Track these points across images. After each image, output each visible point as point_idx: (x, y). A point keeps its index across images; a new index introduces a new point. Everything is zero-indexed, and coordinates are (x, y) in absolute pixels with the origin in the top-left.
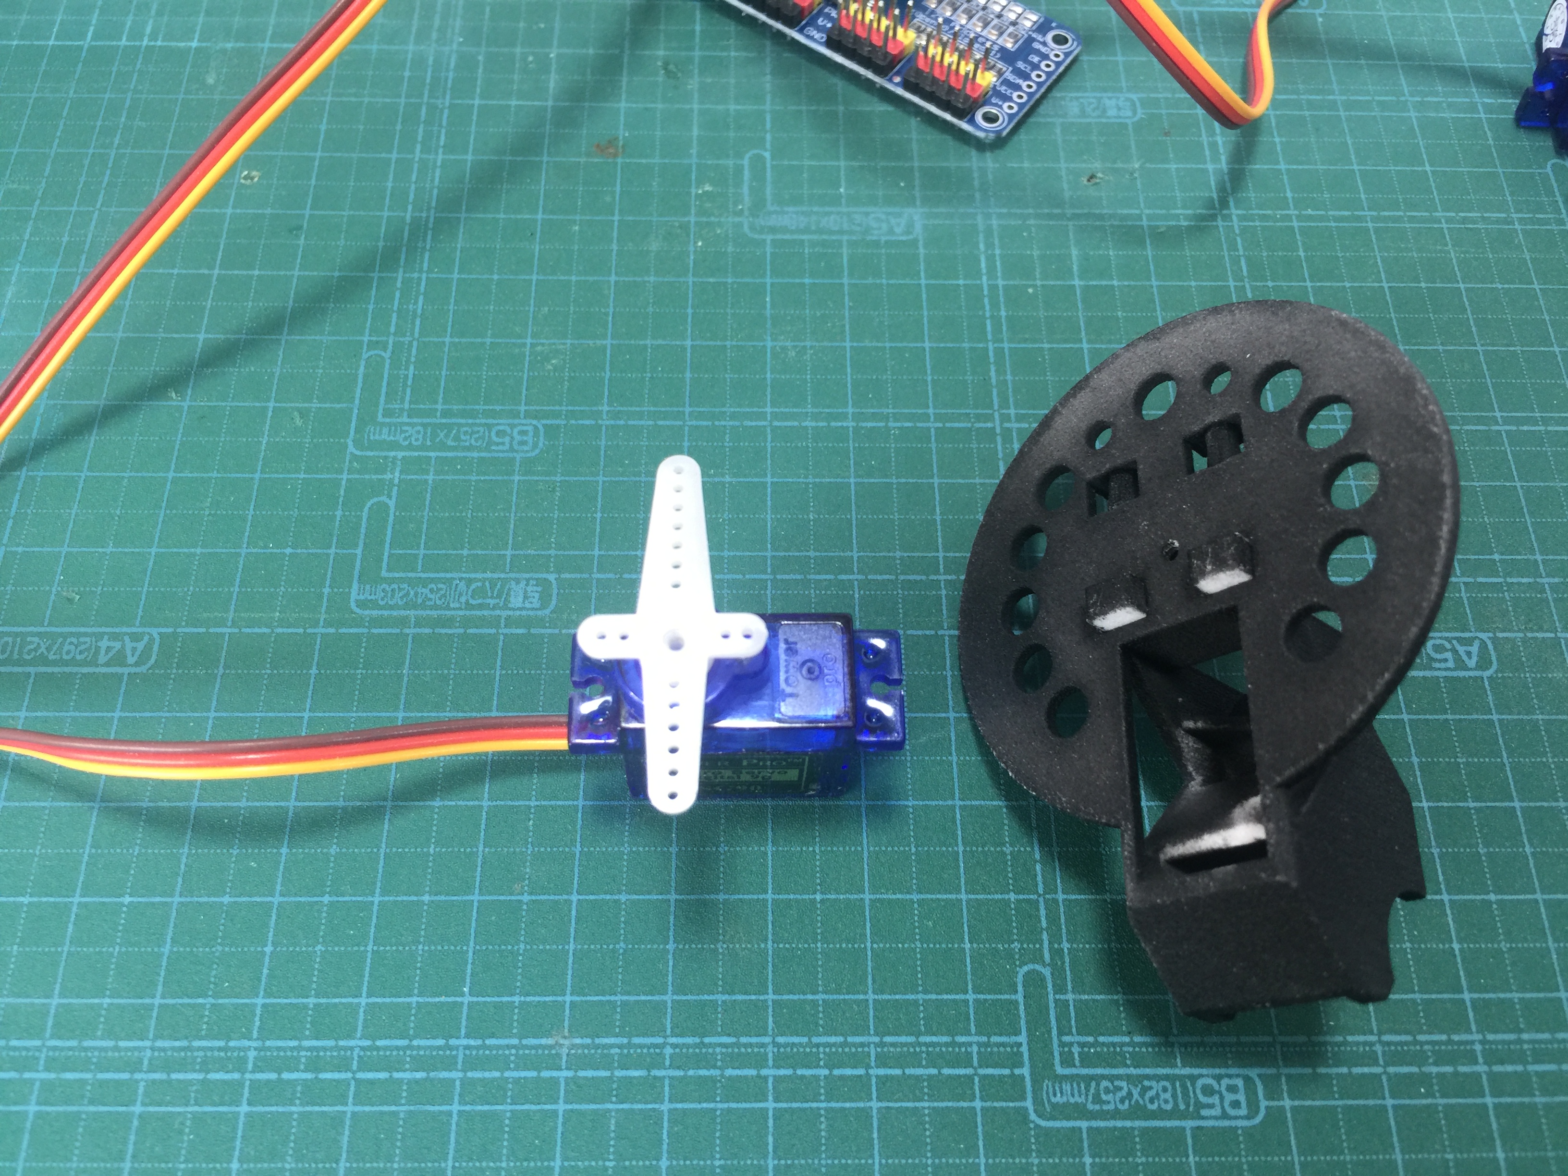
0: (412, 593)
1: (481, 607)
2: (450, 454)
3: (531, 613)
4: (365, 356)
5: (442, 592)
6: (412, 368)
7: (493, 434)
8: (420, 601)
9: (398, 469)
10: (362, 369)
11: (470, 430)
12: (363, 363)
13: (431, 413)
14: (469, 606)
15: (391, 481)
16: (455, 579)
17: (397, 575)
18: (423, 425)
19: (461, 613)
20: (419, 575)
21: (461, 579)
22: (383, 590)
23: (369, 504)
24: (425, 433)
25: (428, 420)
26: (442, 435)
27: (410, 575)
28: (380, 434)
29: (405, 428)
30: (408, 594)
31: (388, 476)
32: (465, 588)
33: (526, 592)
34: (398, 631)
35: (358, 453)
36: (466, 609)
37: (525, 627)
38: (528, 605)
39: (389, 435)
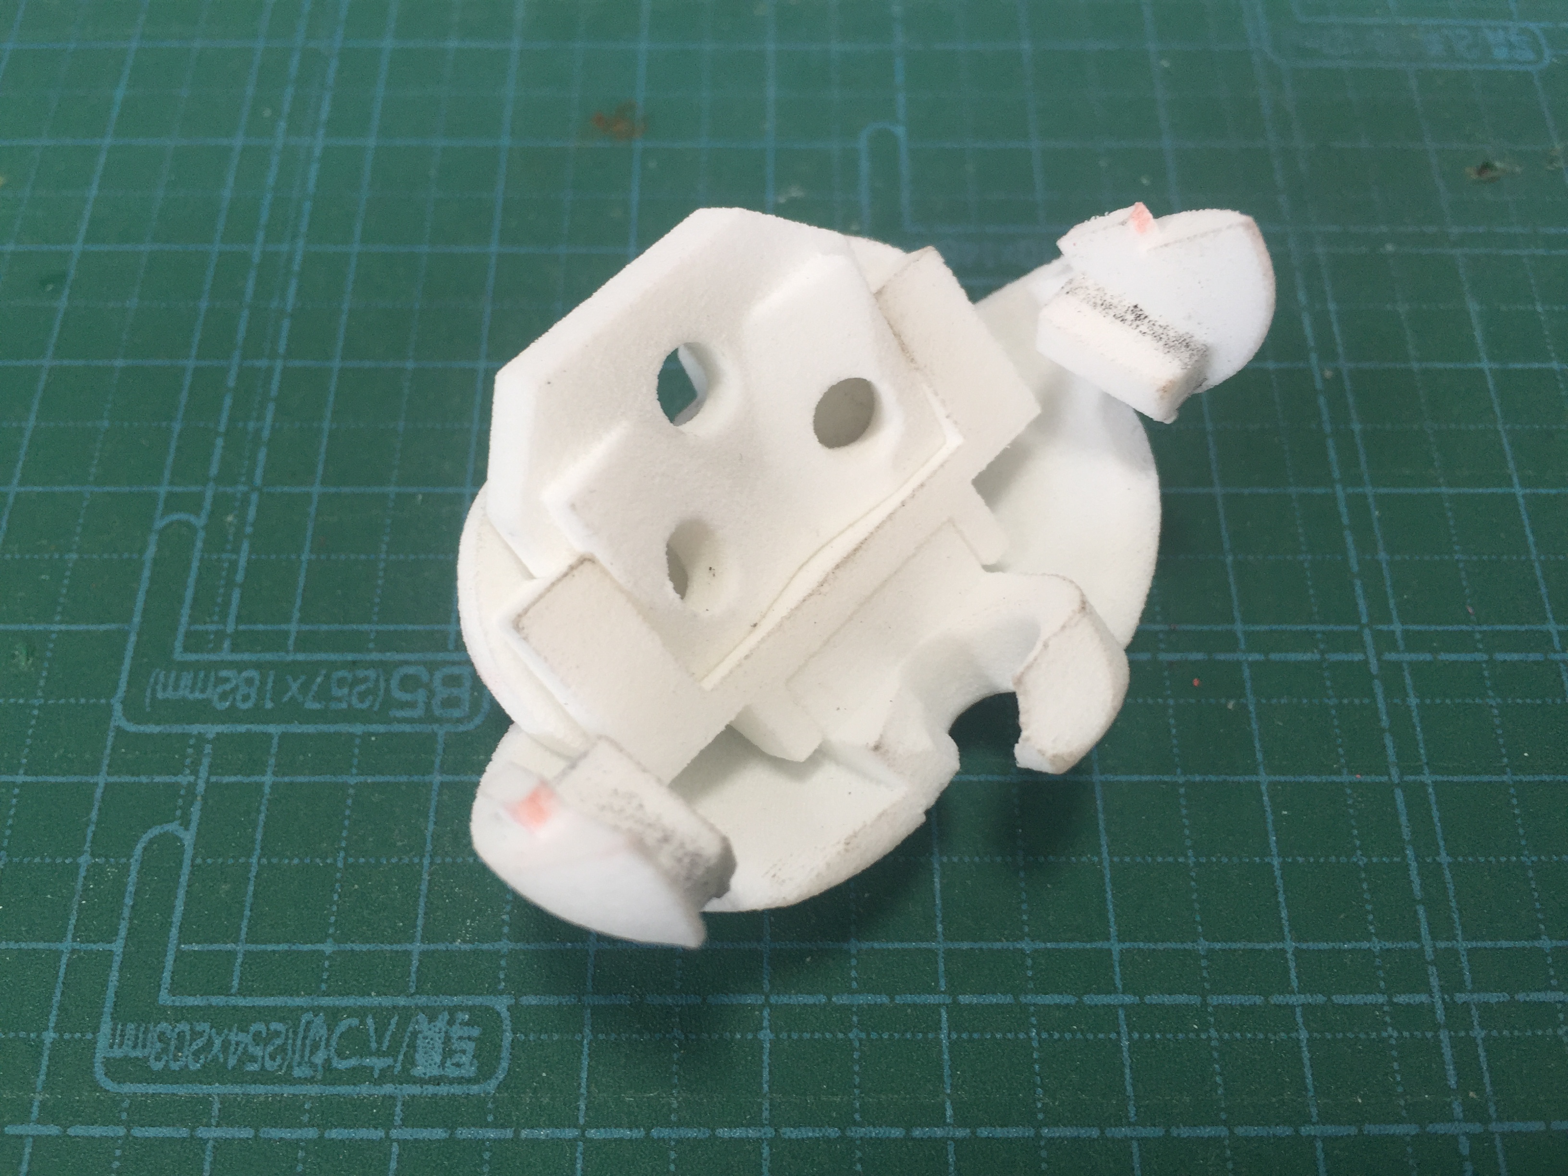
0: (218, 1042)
1: (356, 1076)
2: (310, 729)
3: (456, 1089)
4: (159, 524)
5: (279, 1042)
6: (245, 546)
7: (394, 683)
8: (232, 1062)
9: (206, 761)
10: (151, 551)
11: (349, 676)
12: (153, 538)
13: (277, 641)
14: (331, 1075)
15: (191, 787)
16: (303, 1010)
17: (191, 1001)
18: (258, 666)
19: (314, 1090)
20: (234, 1001)
21: (316, 1010)
22: (162, 1037)
23: (146, 838)
24: (263, 683)
25: (269, 657)
26: (295, 687)
27: (217, 1001)
28: (176, 688)
29: (224, 673)
30: (210, 1043)
31: (184, 779)
32: (324, 1032)
33: (447, 1039)
34: (184, 1132)
35: (132, 728)
36: (324, 1082)
37: (445, 1125)
38: (452, 1072)
39: (192, 691)
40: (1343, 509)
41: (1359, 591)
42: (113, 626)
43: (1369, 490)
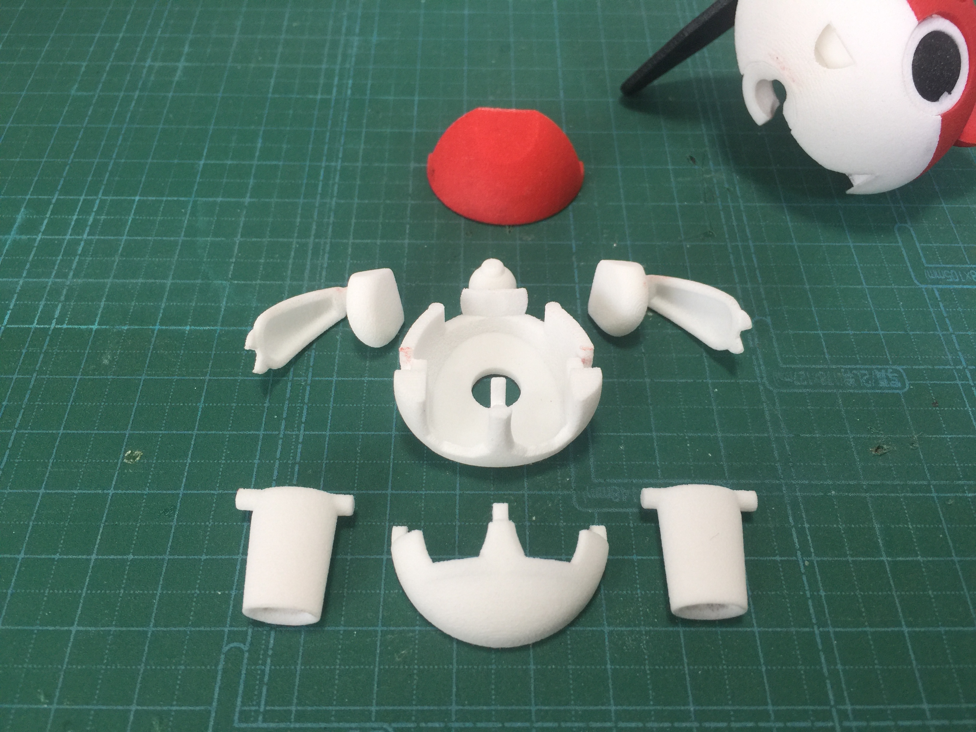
4: (225, 649)
6: (269, 661)
10: (221, 664)
12: (222, 657)
13: (285, 716)
40: (819, 640)
41: (829, 686)
42: (202, 708)
43: (831, 629)
